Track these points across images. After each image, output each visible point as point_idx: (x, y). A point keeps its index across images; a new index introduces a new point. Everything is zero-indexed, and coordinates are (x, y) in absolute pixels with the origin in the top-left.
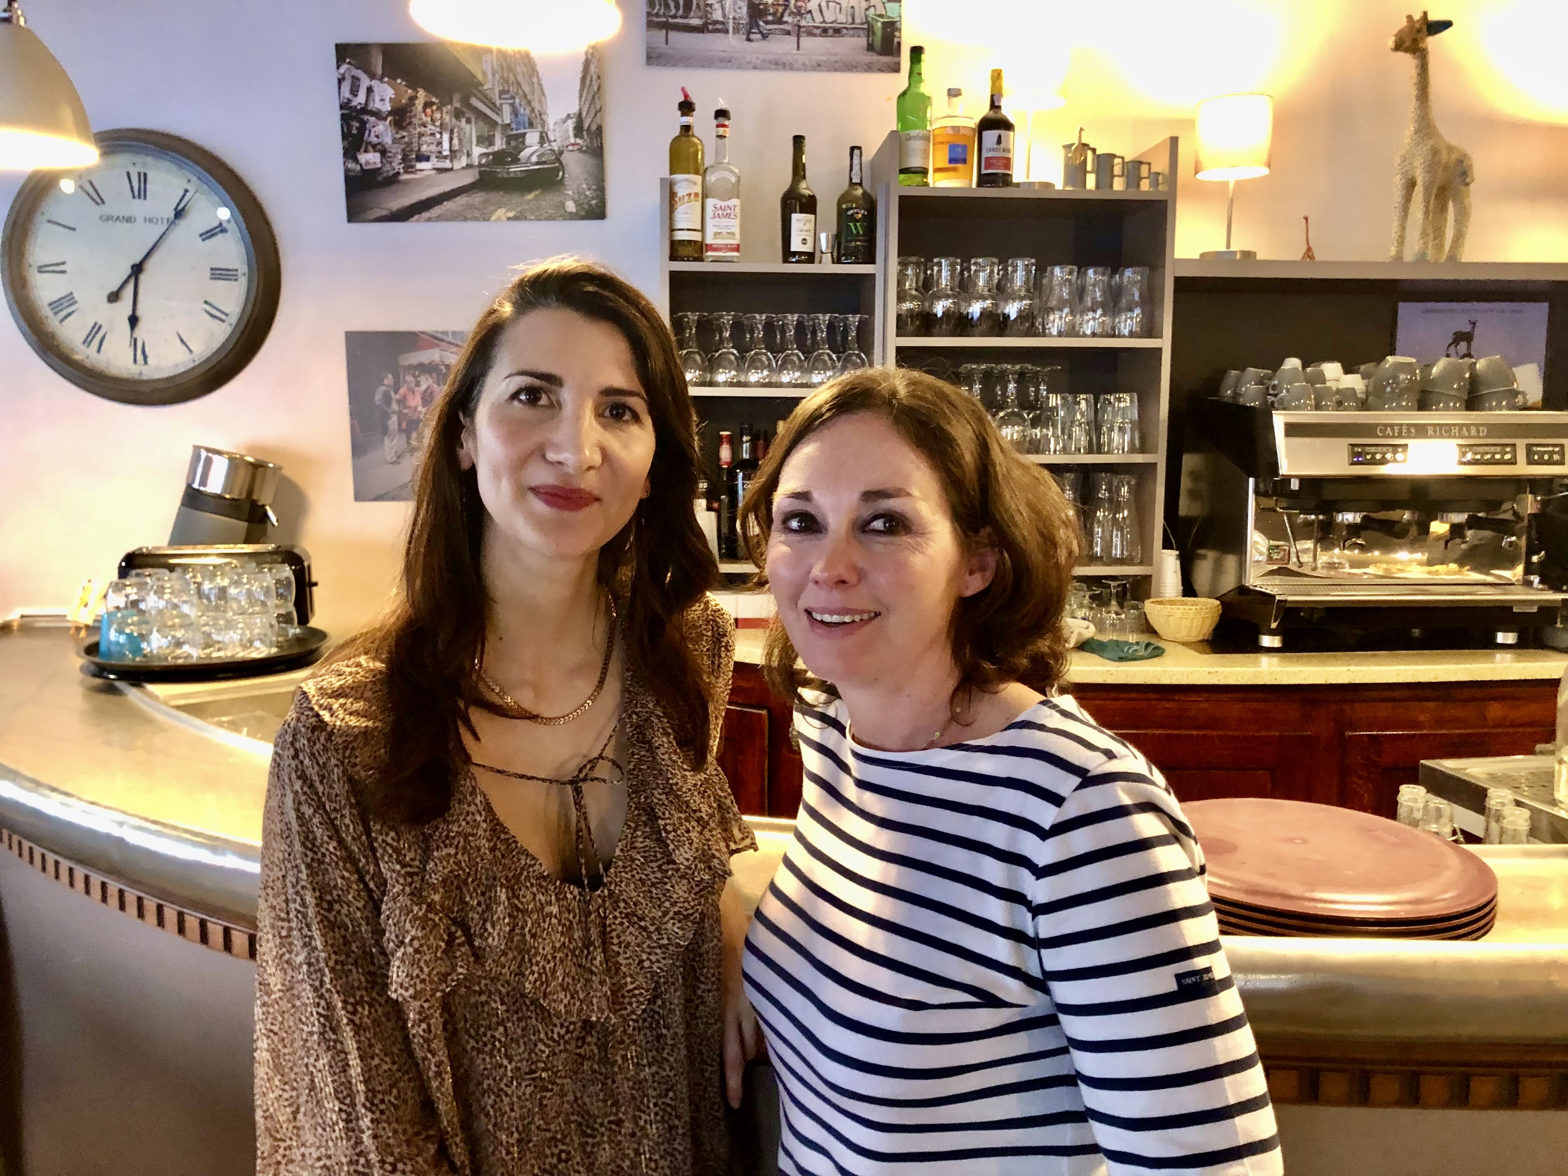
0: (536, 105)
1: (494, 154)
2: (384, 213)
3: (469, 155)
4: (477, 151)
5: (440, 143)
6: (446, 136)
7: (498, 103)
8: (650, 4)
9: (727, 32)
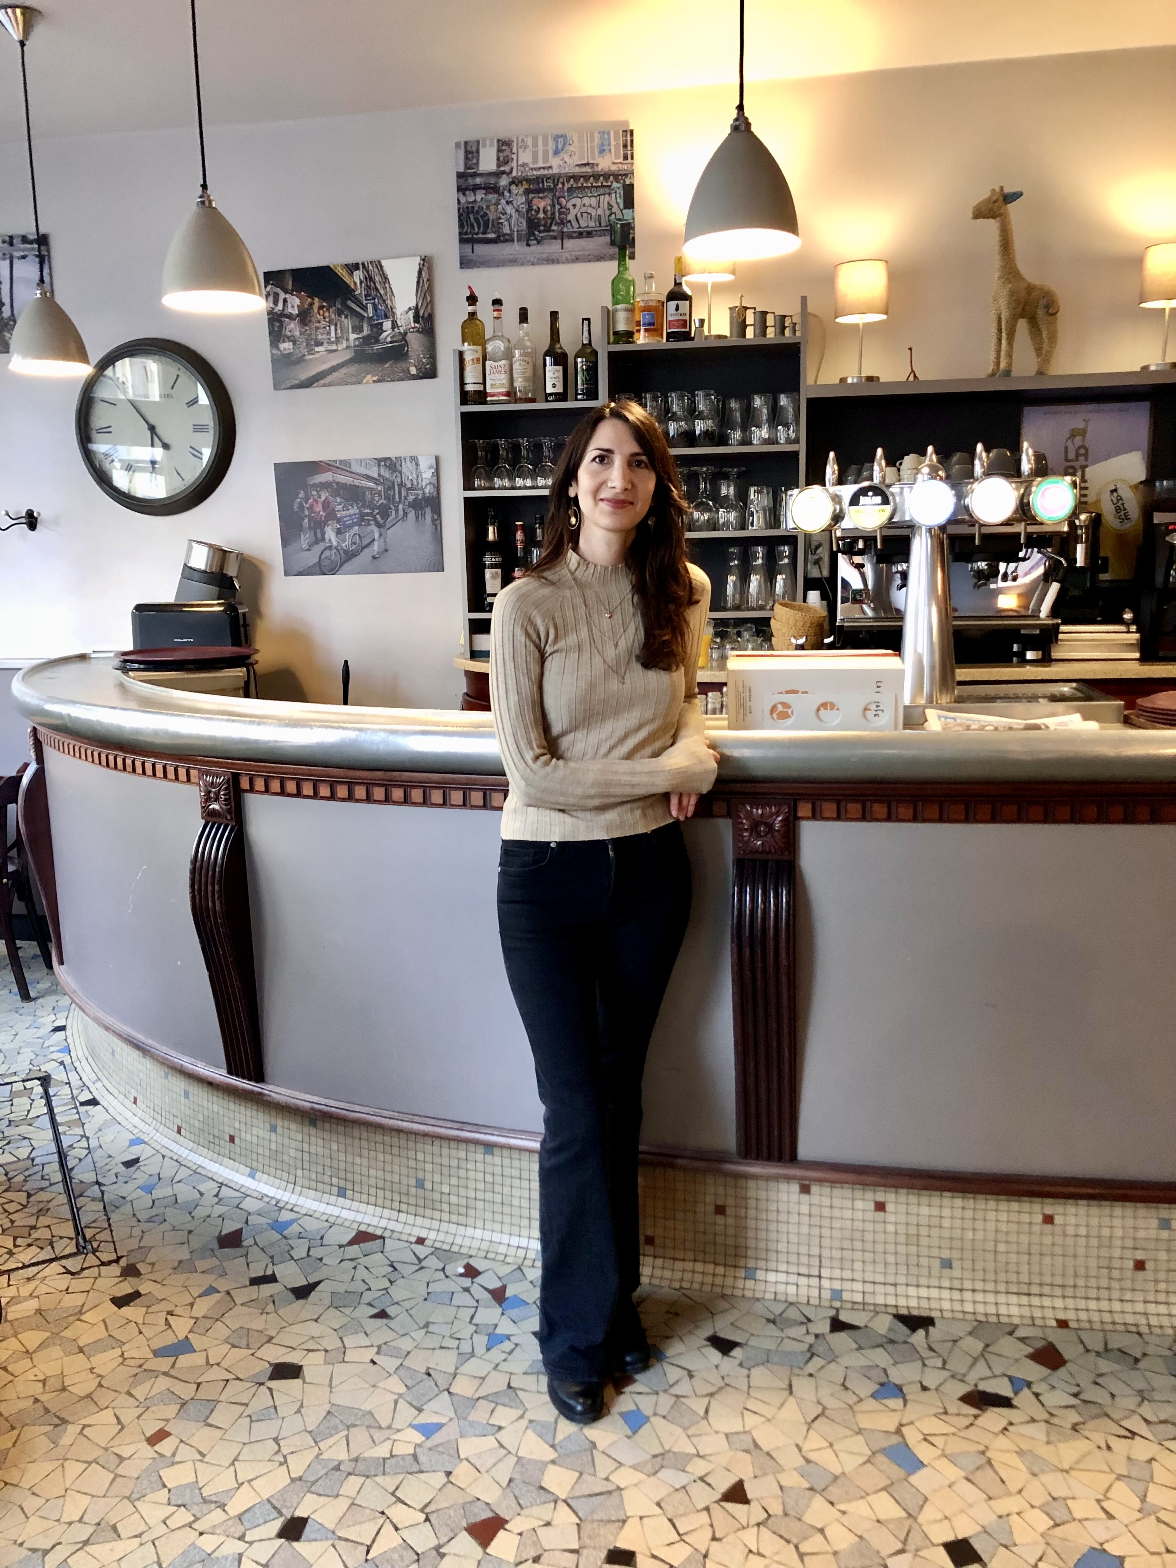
0: (389, 302)
1: (363, 338)
2: (296, 382)
3: (347, 340)
4: (353, 336)
5: (329, 333)
6: (333, 328)
7: (365, 302)
8: (461, 226)
9: (513, 241)
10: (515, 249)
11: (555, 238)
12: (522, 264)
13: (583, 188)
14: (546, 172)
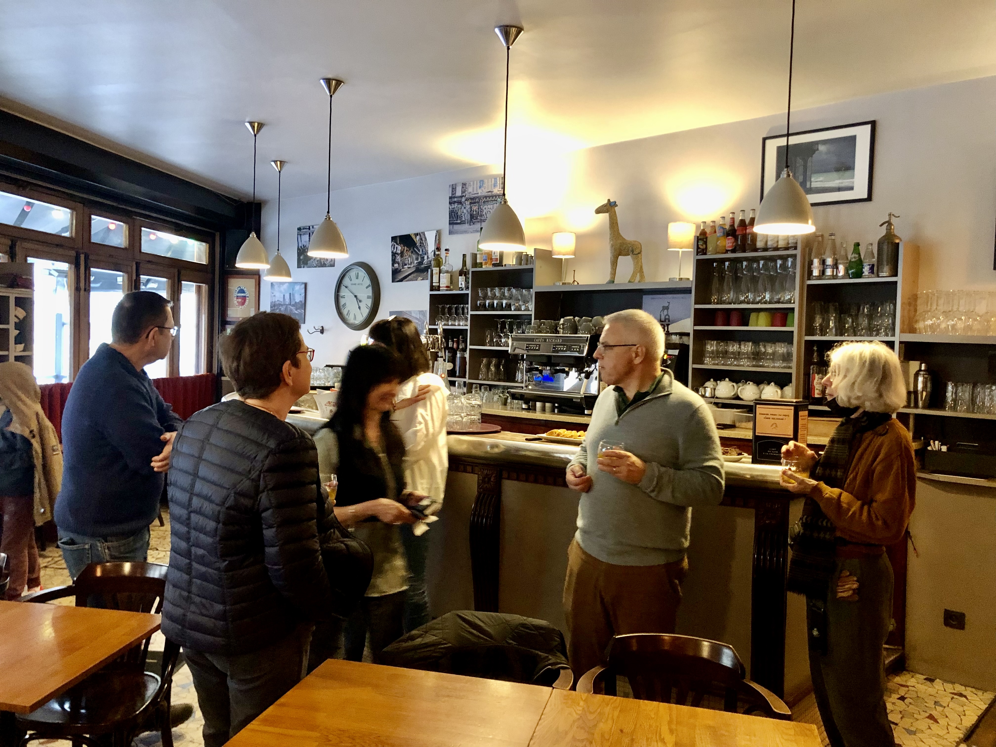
0: (426, 248)
2: (399, 280)
4: (416, 262)
5: (409, 261)
6: (410, 258)
7: (419, 249)
8: (450, 218)
9: (465, 223)
10: (466, 226)
11: (479, 222)
12: (467, 233)
13: (488, 201)
14: (476, 195)
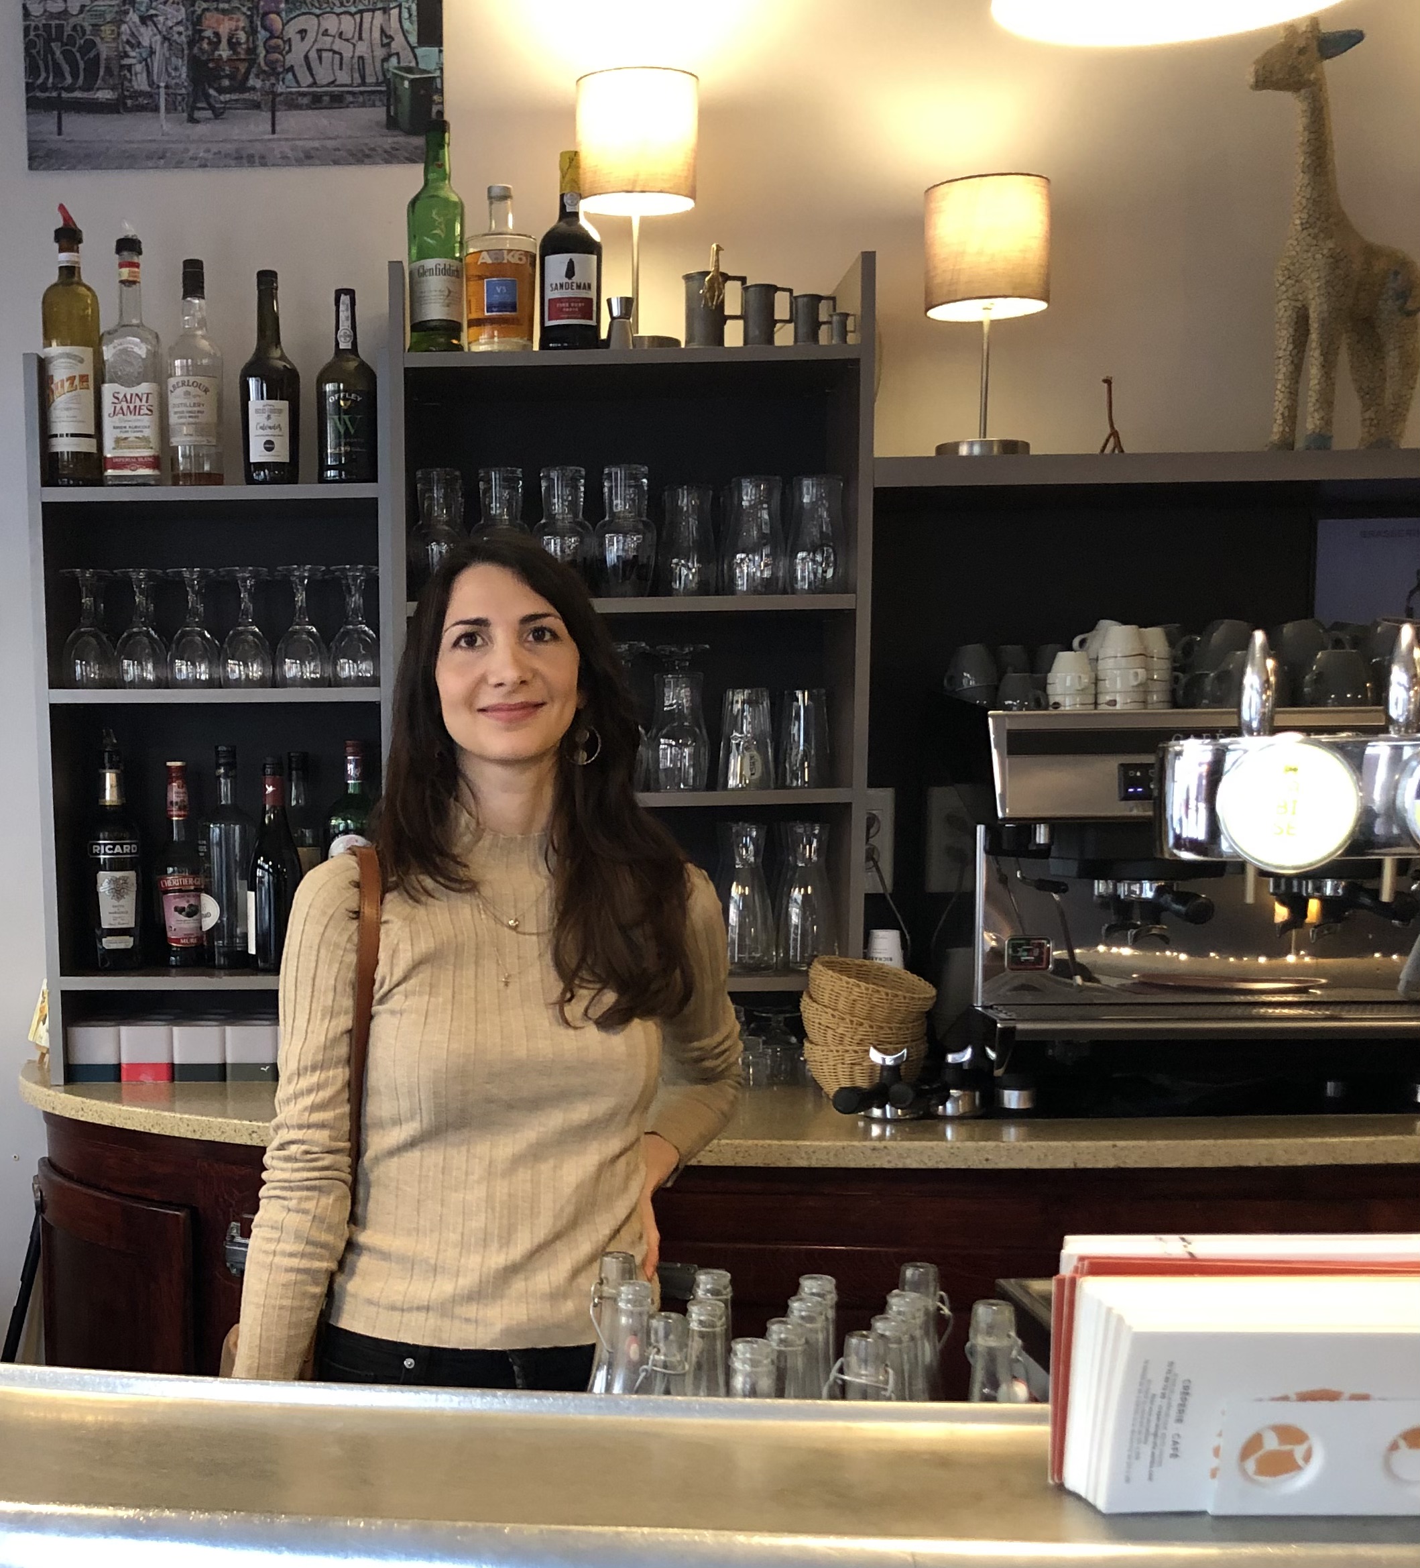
8: (32, 69)
9: (156, 109)
10: (163, 127)
11: (257, 106)
12: (179, 165)
